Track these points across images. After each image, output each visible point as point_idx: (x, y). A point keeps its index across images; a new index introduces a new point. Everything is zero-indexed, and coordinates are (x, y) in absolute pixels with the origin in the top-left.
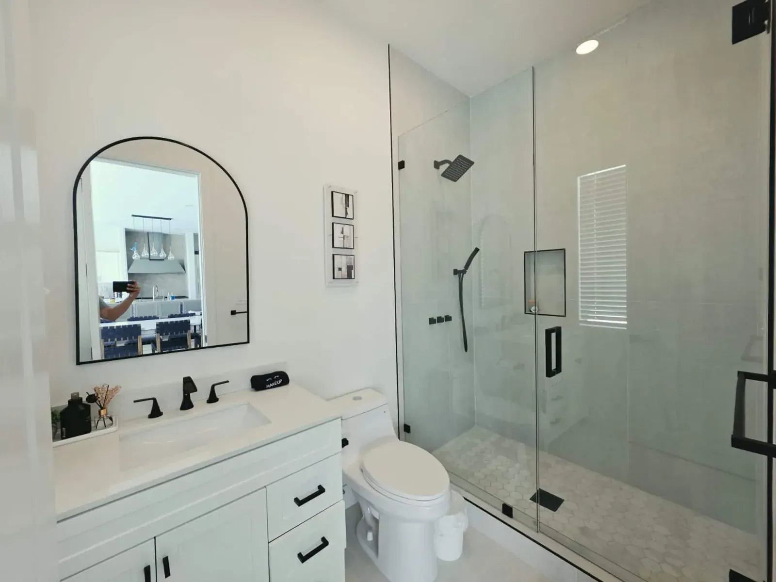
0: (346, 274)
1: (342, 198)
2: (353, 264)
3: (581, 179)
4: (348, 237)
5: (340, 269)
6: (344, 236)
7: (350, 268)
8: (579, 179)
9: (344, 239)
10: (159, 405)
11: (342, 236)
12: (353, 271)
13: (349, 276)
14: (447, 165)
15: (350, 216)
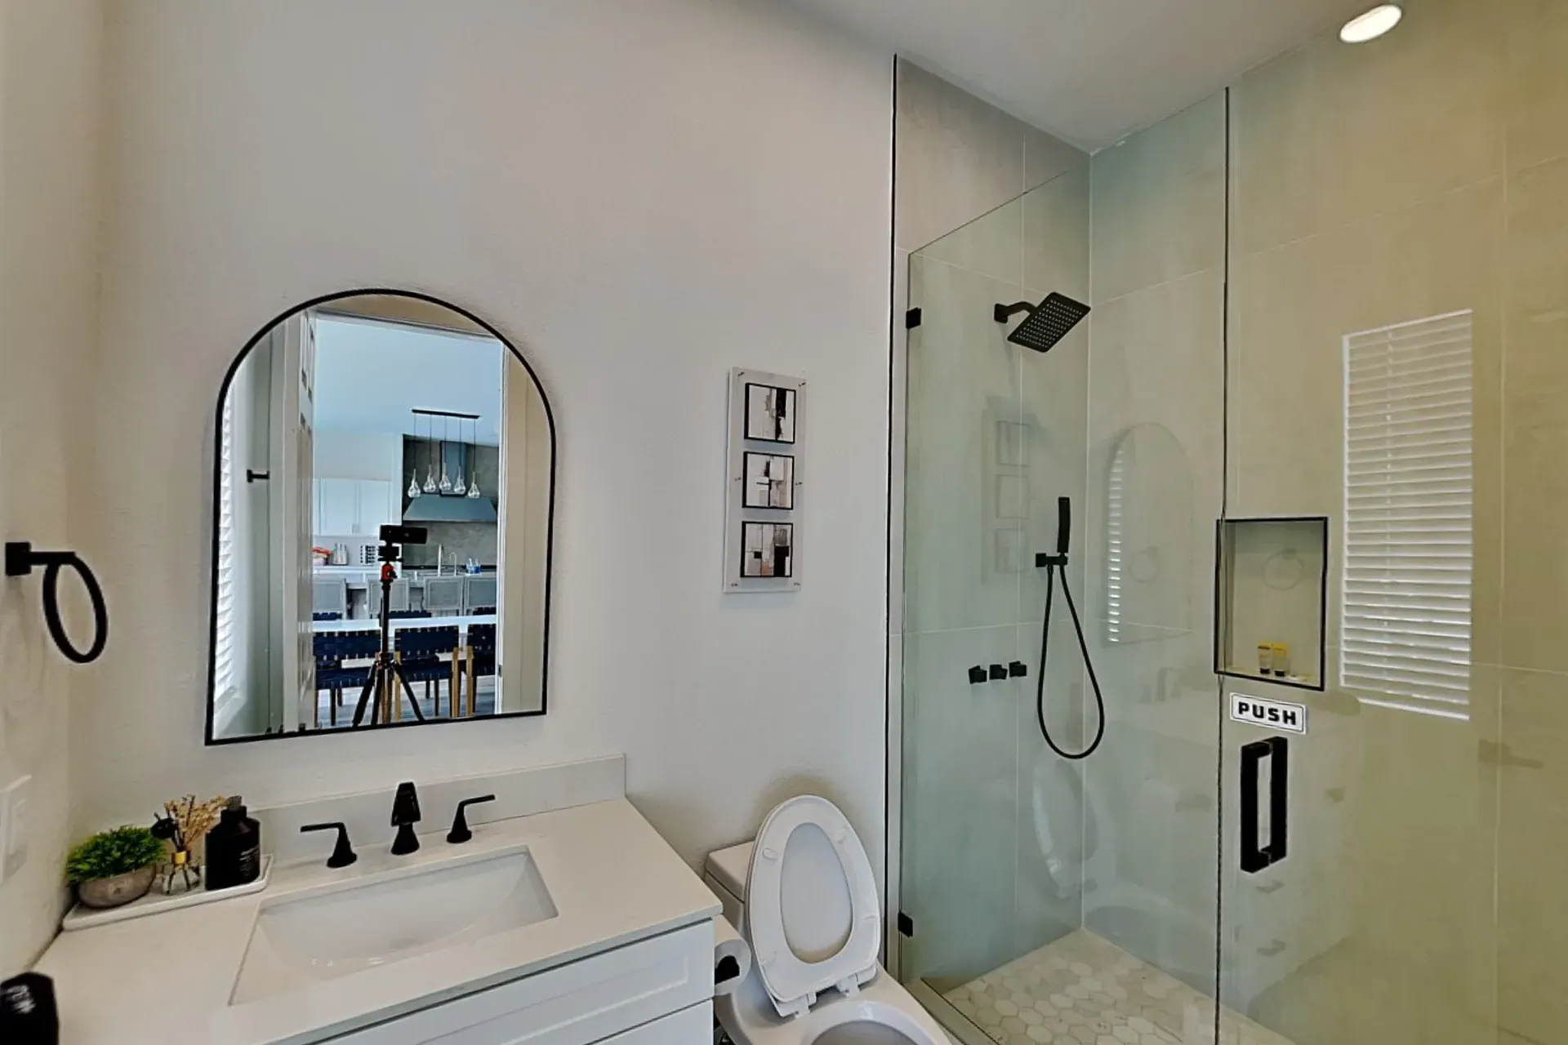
0: (772, 564)
1: (769, 398)
2: (789, 544)
3: (1353, 341)
4: (779, 483)
5: (758, 555)
6: (770, 481)
7: (782, 553)
8: (1346, 339)
9: (770, 488)
10: (350, 838)
11: (766, 480)
12: (788, 559)
13: (779, 571)
14: (1024, 314)
15: (787, 436)
